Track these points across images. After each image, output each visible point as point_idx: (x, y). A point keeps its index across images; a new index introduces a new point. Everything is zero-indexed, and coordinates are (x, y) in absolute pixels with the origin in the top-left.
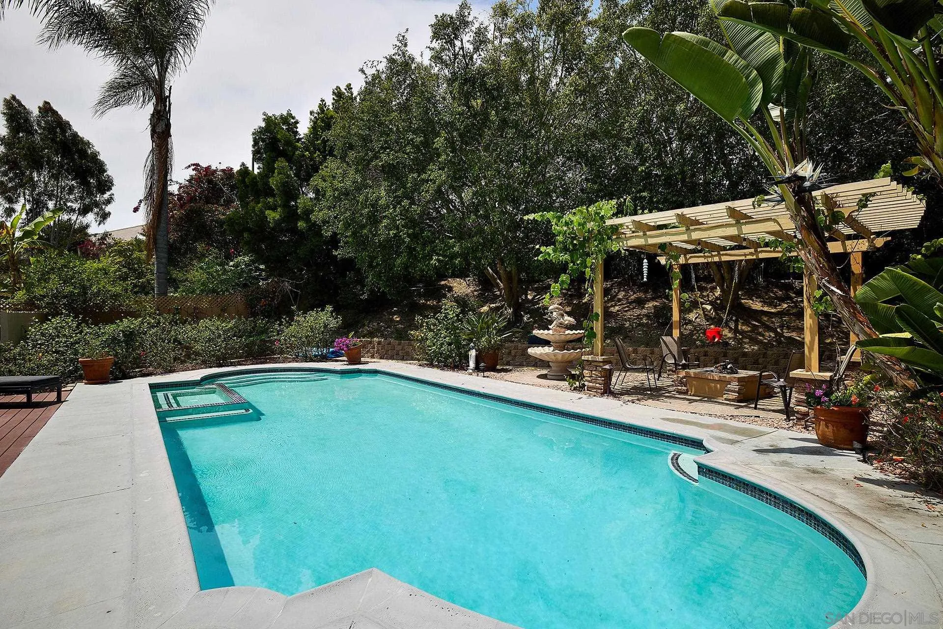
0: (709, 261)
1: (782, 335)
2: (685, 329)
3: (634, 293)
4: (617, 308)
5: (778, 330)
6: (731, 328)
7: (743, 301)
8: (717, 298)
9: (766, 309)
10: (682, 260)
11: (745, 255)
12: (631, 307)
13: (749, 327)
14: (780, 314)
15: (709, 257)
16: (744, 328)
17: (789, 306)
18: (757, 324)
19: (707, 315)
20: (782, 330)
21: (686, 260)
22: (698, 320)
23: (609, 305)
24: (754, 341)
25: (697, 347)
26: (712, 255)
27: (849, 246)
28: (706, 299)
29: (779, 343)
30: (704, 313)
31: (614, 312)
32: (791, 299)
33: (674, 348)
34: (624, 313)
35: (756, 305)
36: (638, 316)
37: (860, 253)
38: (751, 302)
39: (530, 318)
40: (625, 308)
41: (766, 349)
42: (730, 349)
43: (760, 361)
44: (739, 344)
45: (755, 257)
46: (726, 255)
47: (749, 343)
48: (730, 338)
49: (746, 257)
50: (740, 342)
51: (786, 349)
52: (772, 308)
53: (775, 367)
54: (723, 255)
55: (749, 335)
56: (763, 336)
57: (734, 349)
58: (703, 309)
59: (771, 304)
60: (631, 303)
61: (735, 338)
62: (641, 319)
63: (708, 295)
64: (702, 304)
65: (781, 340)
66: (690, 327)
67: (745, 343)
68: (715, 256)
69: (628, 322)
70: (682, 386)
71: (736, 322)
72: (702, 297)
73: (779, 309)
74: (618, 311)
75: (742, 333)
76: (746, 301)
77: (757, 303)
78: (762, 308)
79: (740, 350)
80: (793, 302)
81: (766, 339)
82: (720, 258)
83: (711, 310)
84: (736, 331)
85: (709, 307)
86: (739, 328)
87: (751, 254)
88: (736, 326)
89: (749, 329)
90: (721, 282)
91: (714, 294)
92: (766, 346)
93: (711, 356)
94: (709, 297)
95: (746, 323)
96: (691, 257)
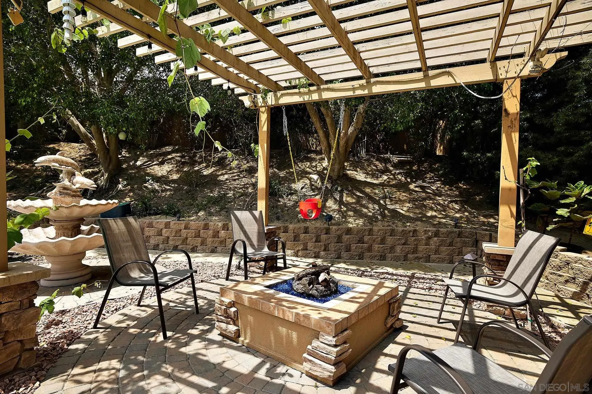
0: (306, 99)
1: (385, 207)
2: (289, 200)
3: (248, 162)
4: (226, 176)
5: (382, 202)
6: (335, 199)
7: (348, 172)
8: (325, 169)
9: (369, 180)
10: (271, 100)
11: (354, 89)
12: (241, 176)
13: (353, 198)
14: (382, 185)
15: (305, 94)
16: (348, 199)
17: (389, 178)
18: (361, 195)
19: (313, 185)
20: (385, 202)
21: (277, 99)
22: (304, 190)
23: (219, 173)
24: (359, 214)
25: (299, 221)
26: (309, 90)
27: (502, 68)
28: (314, 169)
29: (384, 216)
30: (310, 183)
31: (222, 181)
32: (390, 171)
33: (253, 229)
34: (232, 182)
35: (360, 176)
36: (244, 185)
37: (518, 81)
38: (356, 173)
39: (128, 185)
40: (234, 176)
41: (371, 224)
42: (334, 225)
43: (366, 238)
44: (343, 218)
45: (366, 92)
46: (328, 89)
47: (354, 216)
48: (334, 210)
49: (354, 92)
50: (344, 216)
51: (390, 224)
52: (374, 179)
53: (381, 246)
54: (325, 90)
55: (353, 207)
56: (367, 208)
57: (338, 224)
58: (310, 179)
59: (373, 176)
60: (241, 172)
61: (339, 211)
62: (247, 188)
63: (316, 166)
64: (310, 173)
65: (384, 212)
66: (294, 197)
67: (350, 216)
68: (314, 91)
69: (232, 192)
70: (228, 323)
71: (341, 192)
72: (311, 167)
73: (380, 181)
74: (227, 179)
75: (347, 205)
76: (351, 172)
77: (361, 174)
78: (365, 179)
79: (344, 226)
80: (392, 174)
81: (370, 212)
82: (320, 95)
83: (317, 180)
84: (341, 202)
85: (315, 177)
86: (344, 199)
87: (362, 87)
88: (341, 197)
89: (354, 201)
90: (327, 149)
91: (322, 165)
92: (371, 220)
93: (312, 233)
94: (317, 168)
95: (351, 194)
96: (283, 95)
